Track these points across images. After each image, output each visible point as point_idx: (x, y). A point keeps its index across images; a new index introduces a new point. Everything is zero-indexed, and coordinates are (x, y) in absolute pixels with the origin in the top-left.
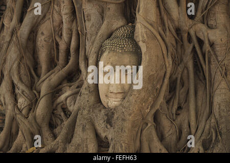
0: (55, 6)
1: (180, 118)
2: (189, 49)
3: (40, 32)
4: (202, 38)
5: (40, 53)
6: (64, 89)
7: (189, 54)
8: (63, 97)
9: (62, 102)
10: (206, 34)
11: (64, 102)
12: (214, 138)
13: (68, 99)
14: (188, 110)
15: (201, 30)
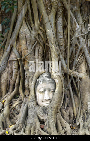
0: (10, 65)
1: (69, 110)
2: (70, 82)
3: (2, 77)
4: (76, 77)
5: (2, 86)
6: (14, 102)
7: (70, 84)
8: (14, 105)
9: (14, 107)
10: (78, 75)
11: (15, 108)
12: (86, 116)
13: (17, 106)
14: (72, 106)
15: (76, 74)
